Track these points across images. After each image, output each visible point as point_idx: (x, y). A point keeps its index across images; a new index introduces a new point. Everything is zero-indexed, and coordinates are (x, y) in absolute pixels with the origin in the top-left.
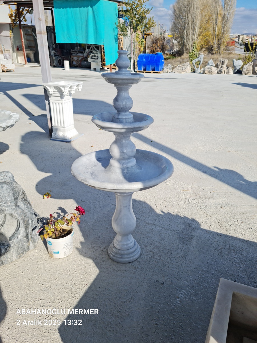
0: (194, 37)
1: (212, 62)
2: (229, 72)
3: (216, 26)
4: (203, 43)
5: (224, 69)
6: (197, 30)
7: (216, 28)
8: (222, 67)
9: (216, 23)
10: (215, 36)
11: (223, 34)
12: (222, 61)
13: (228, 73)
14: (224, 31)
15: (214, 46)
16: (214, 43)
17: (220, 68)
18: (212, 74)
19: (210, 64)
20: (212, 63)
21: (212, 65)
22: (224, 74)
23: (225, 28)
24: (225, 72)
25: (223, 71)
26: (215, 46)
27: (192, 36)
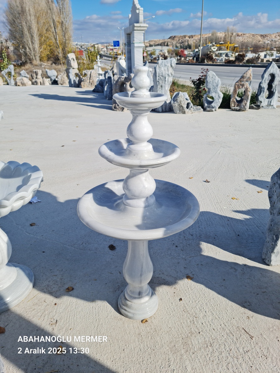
0: (35, 45)
1: (24, 73)
2: (45, 82)
3: (56, 34)
4: (48, 53)
5: (40, 79)
6: (36, 38)
7: (57, 37)
8: (36, 78)
9: (55, 31)
10: (58, 45)
11: (65, 43)
12: (35, 71)
13: (44, 84)
14: (66, 40)
15: (59, 55)
16: (59, 53)
17: (35, 79)
18: (25, 86)
19: (23, 75)
20: (25, 75)
21: (25, 76)
22: (41, 84)
23: (66, 37)
24: (41, 83)
25: (38, 82)
26: (61, 55)
27: (32, 45)
